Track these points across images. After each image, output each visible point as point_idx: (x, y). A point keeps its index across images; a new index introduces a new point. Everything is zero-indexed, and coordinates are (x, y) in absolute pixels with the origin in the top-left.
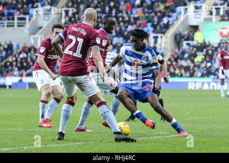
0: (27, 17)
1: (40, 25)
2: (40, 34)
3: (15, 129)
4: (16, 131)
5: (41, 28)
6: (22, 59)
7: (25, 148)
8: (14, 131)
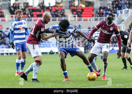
0: (116, 15)
1: (123, 19)
2: (123, 24)
3: (112, 75)
4: (112, 76)
5: (123, 20)
6: (113, 37)
7: (117, 85)
8: (111, 76)
